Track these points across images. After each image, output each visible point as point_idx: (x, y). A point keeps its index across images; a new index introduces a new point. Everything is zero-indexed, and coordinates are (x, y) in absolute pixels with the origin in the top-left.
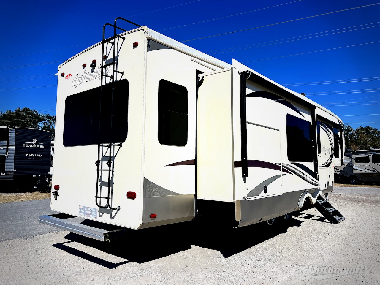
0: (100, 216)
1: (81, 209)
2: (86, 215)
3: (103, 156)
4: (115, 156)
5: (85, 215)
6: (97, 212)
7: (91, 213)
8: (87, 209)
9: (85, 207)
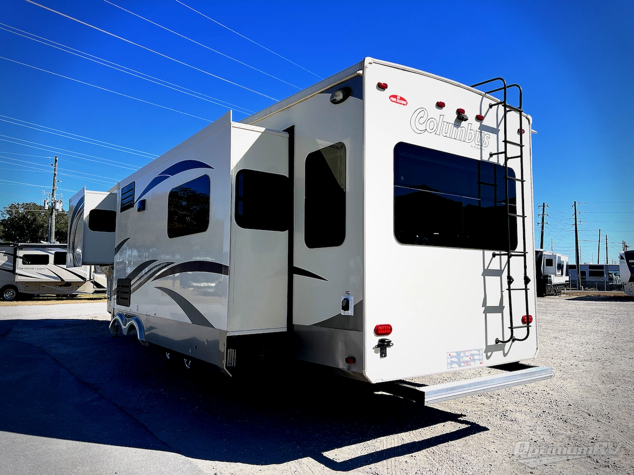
0: (488, 358)
1: (453, 357)
2: (462, 364)
3: (486, 268)
4: (502, 269)
5: (460, 366)
6: (482, 354)
7: (472, 358)
8: (465, 354)
9: (458, 353)
